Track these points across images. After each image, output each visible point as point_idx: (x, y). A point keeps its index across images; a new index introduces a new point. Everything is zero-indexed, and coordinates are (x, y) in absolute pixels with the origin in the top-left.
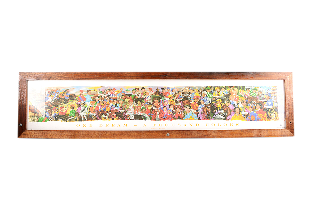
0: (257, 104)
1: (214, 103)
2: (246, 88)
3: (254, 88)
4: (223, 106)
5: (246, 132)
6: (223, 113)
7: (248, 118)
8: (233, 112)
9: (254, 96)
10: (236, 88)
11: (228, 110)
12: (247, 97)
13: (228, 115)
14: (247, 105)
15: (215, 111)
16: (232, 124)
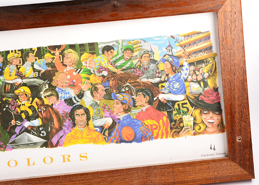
0: (138, 91)
1: (10, 100)
2: (101, 46)
3: (125, 44)
4: (36, 107)
5: (109, 179)
6: (39, 127)
7: (113, 134)
8: (67, 123)
9: (128, 68)
10: (70, 50)
11: (54, 116)
12: (105, 73)
13: (54, 130)
14: (109, 96)
15: (13, 122)
16: (69, 156)
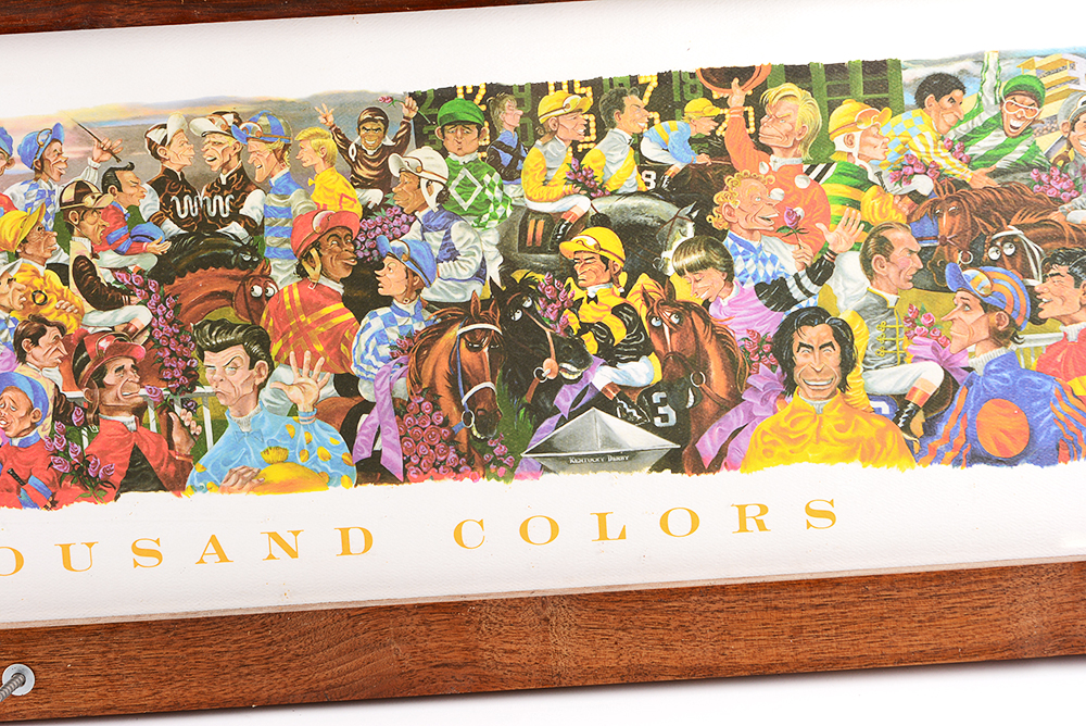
0: (1051, 260)
1: (541, 277)
2: (912, 76)
3: (1009, 68)
4: (643, 312)
5: (922, 607)
6: (648, 391)
7: (942, 428)
8: (763, 376)
9: (1016, 168)
10: (790, 88)
11: (711, 349)
12: (924, 184)
13: (708, 405)
14: (933, 276)
15: (549, 368)
16: (764, 509)
